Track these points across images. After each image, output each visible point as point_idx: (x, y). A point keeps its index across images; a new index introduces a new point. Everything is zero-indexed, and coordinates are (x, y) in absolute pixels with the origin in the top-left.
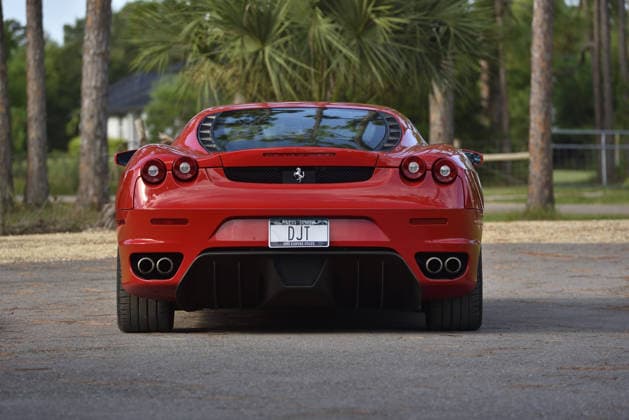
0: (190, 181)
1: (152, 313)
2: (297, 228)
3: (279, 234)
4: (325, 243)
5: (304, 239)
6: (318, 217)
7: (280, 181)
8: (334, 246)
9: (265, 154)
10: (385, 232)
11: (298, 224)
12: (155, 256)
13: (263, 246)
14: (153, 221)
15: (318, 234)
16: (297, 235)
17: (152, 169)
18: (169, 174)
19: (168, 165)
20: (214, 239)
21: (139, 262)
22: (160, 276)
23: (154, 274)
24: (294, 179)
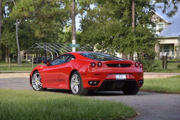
0: (101, 66)
2: (120, 76)
3: (118, 77)
4: (125, 79)
6: (123, 73)
7: (116, 67)
8: (127, 79)
10: (134, 77)
12: (94, 81)
13: (115, 79)
14: (94, 74)
15: (124, 77)
16: (121, 77)
17: (93, 64)
18: (96, 65)
19: (96, 63)
20: (106, 78)
21: (91, 83)
22: (95, 85)
23: (94, 85)
24: (119, 66)
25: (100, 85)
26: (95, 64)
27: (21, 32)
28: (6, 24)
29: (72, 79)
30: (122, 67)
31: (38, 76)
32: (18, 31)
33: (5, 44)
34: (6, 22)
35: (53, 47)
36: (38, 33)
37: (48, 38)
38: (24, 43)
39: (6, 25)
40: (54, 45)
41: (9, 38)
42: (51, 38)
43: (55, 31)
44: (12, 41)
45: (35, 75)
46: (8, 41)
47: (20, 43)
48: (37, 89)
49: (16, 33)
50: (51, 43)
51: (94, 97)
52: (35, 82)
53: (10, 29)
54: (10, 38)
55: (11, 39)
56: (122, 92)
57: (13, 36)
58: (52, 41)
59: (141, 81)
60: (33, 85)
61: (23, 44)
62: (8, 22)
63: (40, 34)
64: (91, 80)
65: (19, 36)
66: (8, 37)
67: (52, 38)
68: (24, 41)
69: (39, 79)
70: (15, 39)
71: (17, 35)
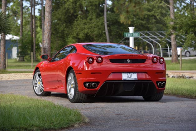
0: (101, 63)
1: (84, 98)
2: (129, 75)
3: (125, 77)
4: (136, 79)
5: (131, 78)
6: (134, 72)
7: (123, 63)
8: (139, 80)
9: (120, 56)
11: (129, 74)
12: (92, 82)
13: (121, 80)
14: (91, 73)
15: (134, 76)
16: (129, 77)
17: (90, 59)
18: (95, 61)
19: (95, 58)
20: (108, 78)
21: (87, 84)
22: (94, 88)
23: (92, 87)
24: (127, 62)
25: (99, 87)
26: (93, 60)
27: (112, 18)
28: (92, 5)
29: (69, 79)
30: (132, 63)
31: (39, 75)
32: (108, 16)
33: (90, 33)
34: (91, 4)
35: (155, 37)
36: (123, 17)
37: (148, 24)
38: (116, 31)
39: (90, 7)
40: (156, 34)
41: (95, 25)
42: (152, 24)
43: (157, 15)
44: (100, 29)
45: (37, 75)
46: (95, 29)
47: (110, 31)
48: (38, 92)
49: (104, 18)
50: (153, 32)
51: (92, 103)
52: (36, 84)
53: (96, 13)
54: (97, 25)
55: (99, 26)
56: (141, 97)
57: (100, 23)
58: (154, 29)
59: (162, 82)
60: (34, 87)
61: (115, 33)
62: (94, 4)
63: (127, 19)
64: (87, 81)
65: (108, 22)
66: (95, 23)
67: (154, 24)
68: (116, 29)
69: (41, 80)
70: (103, 26)
71: (105, 20)
